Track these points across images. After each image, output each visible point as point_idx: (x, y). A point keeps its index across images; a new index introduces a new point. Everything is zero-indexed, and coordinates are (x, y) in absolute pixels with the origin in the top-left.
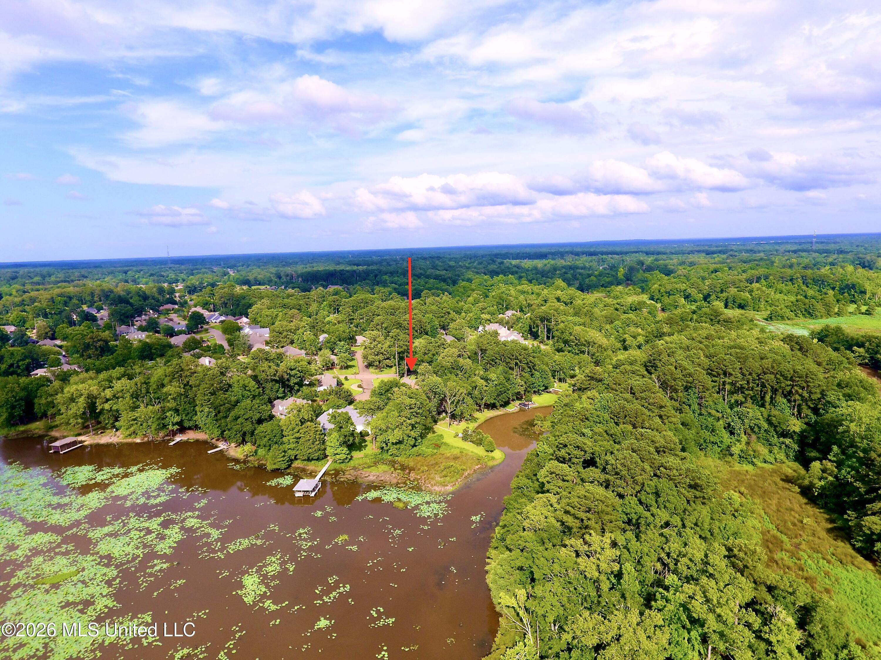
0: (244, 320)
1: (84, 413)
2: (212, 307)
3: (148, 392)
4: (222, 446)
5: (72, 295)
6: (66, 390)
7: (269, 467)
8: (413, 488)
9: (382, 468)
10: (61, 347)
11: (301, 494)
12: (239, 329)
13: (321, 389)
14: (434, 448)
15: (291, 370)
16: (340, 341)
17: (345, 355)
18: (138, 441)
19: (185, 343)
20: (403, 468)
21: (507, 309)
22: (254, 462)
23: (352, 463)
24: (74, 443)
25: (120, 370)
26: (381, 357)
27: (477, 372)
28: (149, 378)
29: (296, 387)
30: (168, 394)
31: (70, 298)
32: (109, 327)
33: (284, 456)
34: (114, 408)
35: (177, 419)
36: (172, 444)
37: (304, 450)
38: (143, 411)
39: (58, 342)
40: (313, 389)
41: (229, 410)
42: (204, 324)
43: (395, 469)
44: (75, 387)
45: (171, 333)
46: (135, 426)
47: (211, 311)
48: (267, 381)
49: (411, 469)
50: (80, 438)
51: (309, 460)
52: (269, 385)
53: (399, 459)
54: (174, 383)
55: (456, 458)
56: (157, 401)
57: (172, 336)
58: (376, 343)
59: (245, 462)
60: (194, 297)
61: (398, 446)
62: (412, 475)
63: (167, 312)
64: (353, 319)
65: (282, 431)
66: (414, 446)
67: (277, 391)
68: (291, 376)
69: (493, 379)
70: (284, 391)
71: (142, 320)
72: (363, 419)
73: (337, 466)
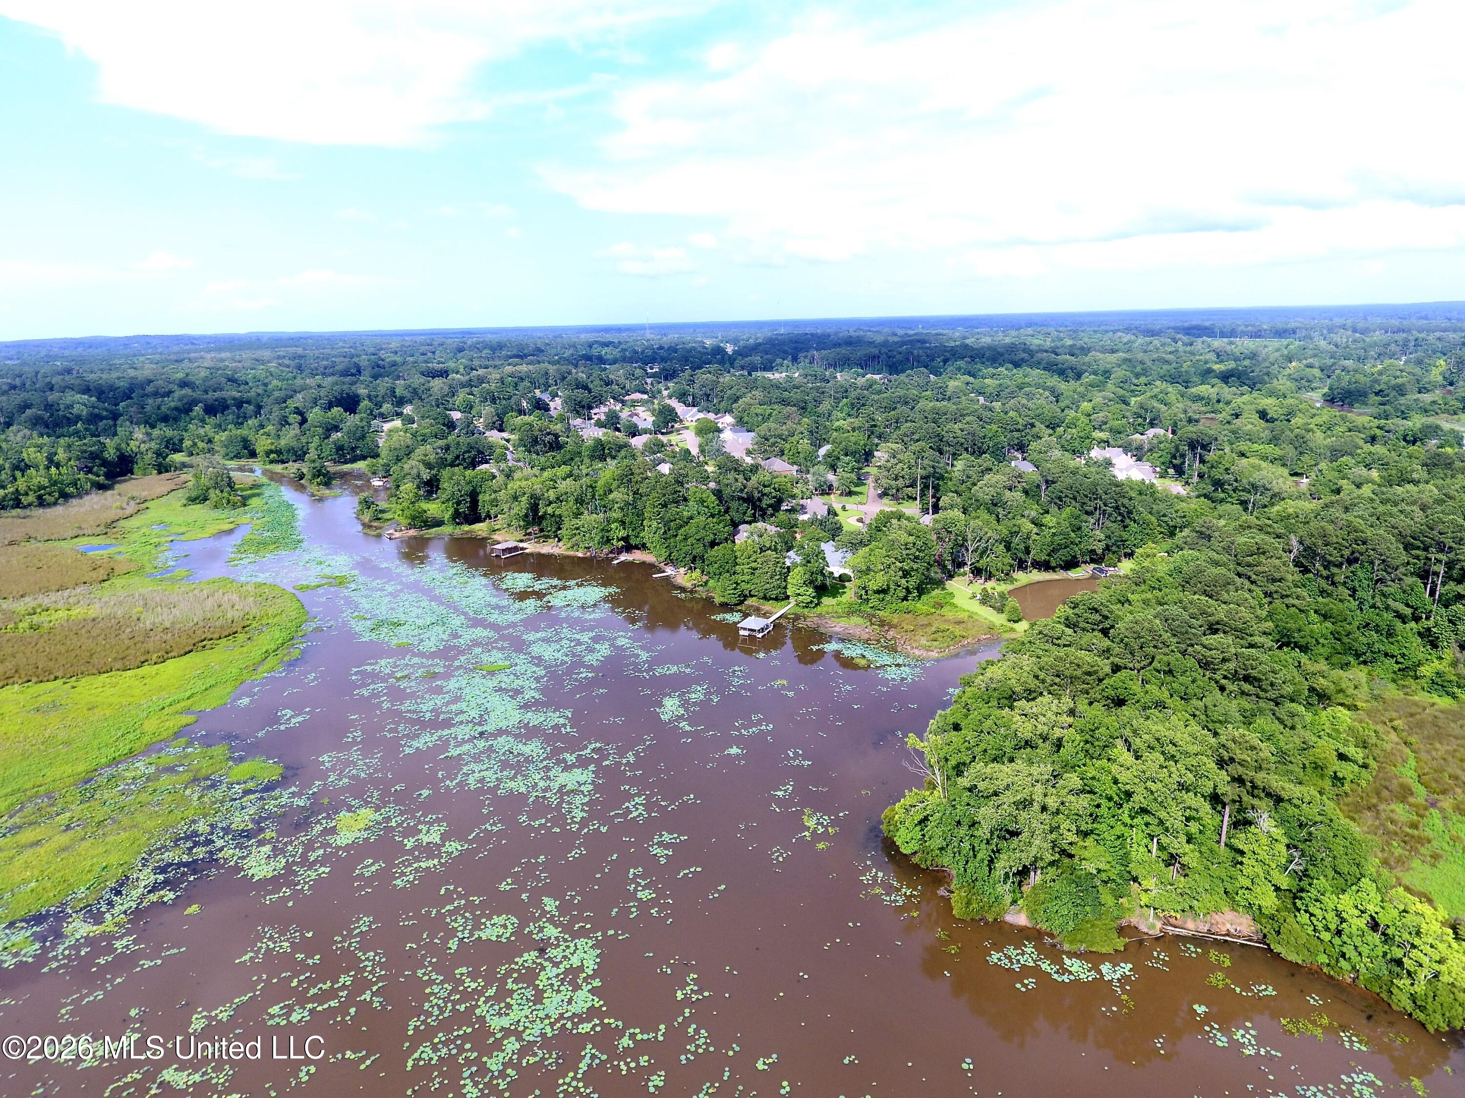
0: (728, 419)
1: (526, 515)
2: (690, 399)
3: (593, 496)
4: (669, 571)
5: (523, 375)
6: (509, 486)
7: (718, 600)
8: (886, 647)
9: (856, 620)
10: (508, 441)
11: (746, 633)
12: (719, 431)
13: (805, 517)
14: (934, 607)
15: (765, 486)
16: (846, 455)
17: (849, 475)
18: (580, 555)
19: (645, 445)
20: (882, 623)
21: (1152, 425)
22: (702, 593)
23: (819, 610)
24: (516, 549)
25: (565, 469)
26: (900, 483)
27: (1026, 513)
28: (596, 482)
29: (770, 511)
30: (614, 502)
31: (522, 379)
32: (562, 419)
33: (735, 589)
34: (557, 513)
35: (622, 533)
36: (615, 562)
37: (760, 584)
38: (589, 519)
39: (505, 435)
40: (794, 516)
41: (681, 527)
42: (676, 422)
43: (872, 624)
44: (518, 483)
45: (634, 432)
46: (578, 537)
47: (689, 405)
48: (733, 498)
49: (891, 626)
50: (521, 545)
51: (765, 598)
52: (734, 505)
53: (881, 613)
54: (622, 489)
55: (959, 623)
56: (603, 509)
57: (634, 435)
58: (895, 461)
59: (691, 592)
60: (671, 384)
61: (882, 596)
62: (891, 633)
63: (634, 404)
64: (875, 426)
65: (736, 558)
66: (905, 599)
67: (745, 513)
68: (764, 495)
69: (1051, 525)
70: (754, 514)
71: (600, 412)
72: (839, 555)
73: (799, 611)
